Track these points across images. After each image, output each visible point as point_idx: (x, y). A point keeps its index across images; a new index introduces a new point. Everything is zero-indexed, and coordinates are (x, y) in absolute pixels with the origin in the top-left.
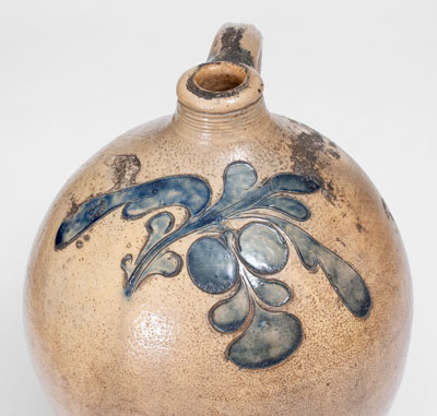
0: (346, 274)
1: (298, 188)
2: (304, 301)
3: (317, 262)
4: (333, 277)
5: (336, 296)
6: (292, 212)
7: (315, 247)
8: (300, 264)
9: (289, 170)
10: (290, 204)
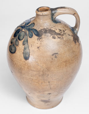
0: (27, 50)
1: (35, 33)
2: (19, 48)
3: (25, 44)
4: (25, 49)
5: (23, 52)
6: (30, 35)
7: (27, 42)
8: (22, 42)
9: (38, 30)
10: (31, 34)
